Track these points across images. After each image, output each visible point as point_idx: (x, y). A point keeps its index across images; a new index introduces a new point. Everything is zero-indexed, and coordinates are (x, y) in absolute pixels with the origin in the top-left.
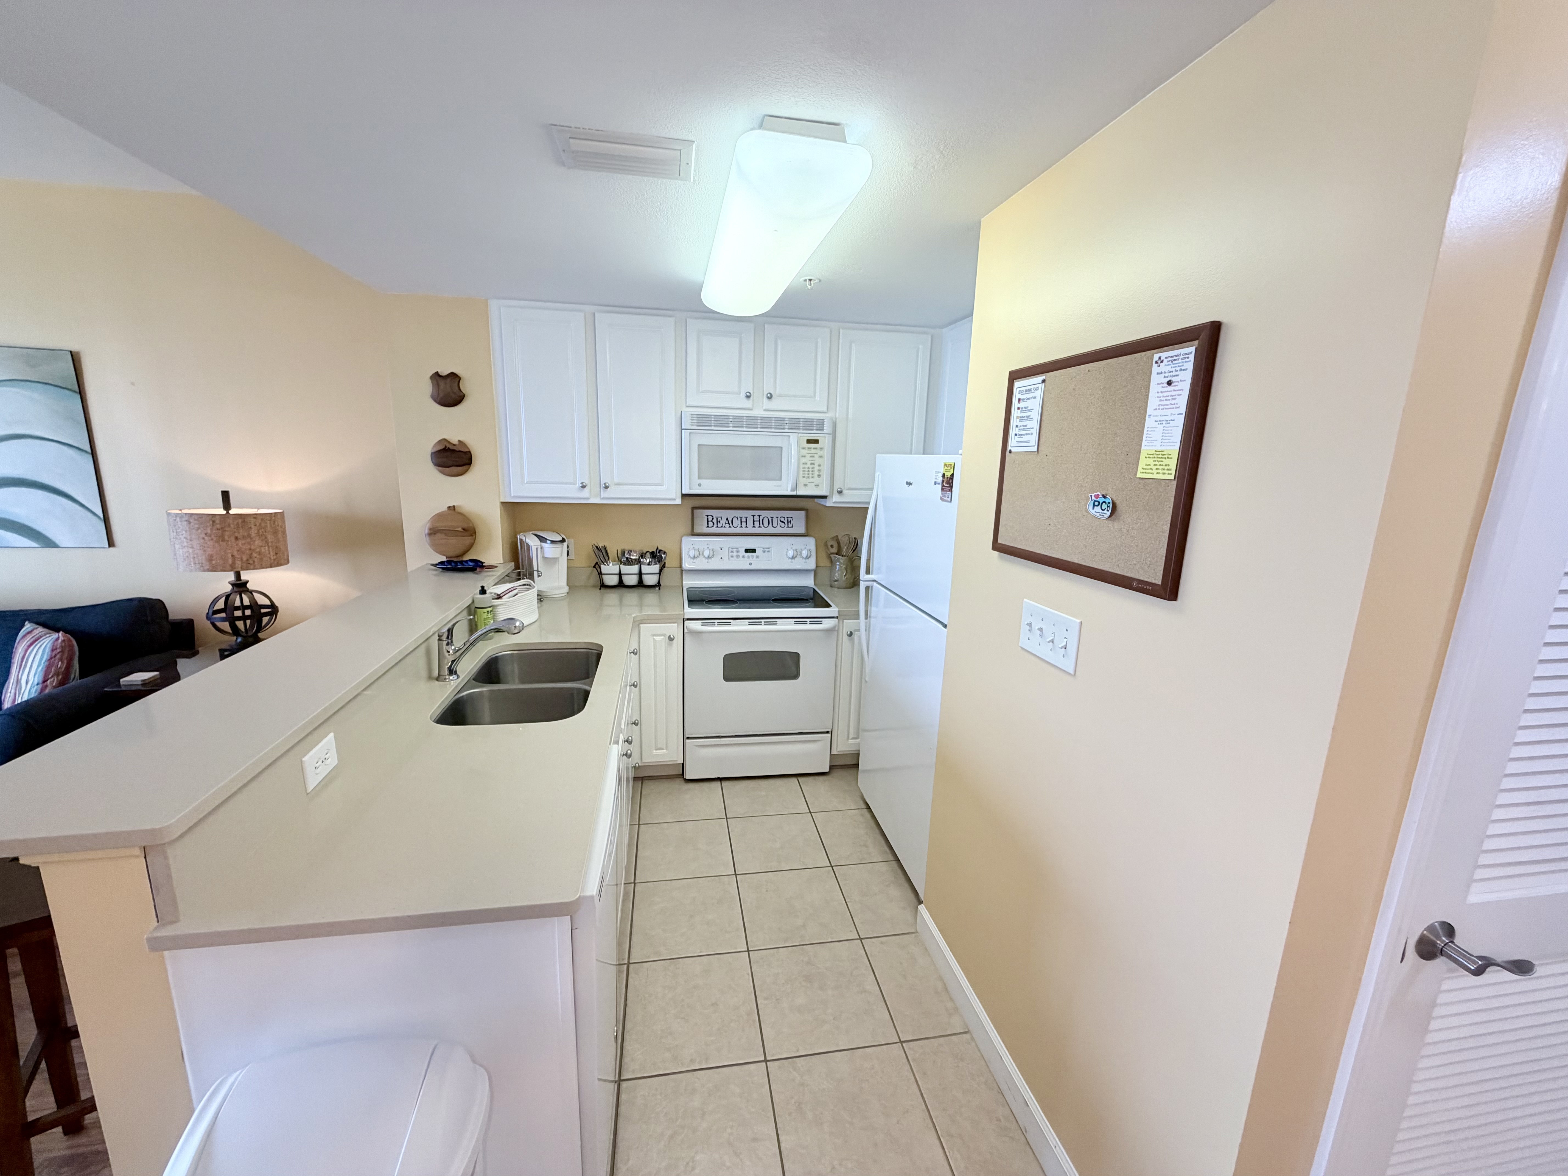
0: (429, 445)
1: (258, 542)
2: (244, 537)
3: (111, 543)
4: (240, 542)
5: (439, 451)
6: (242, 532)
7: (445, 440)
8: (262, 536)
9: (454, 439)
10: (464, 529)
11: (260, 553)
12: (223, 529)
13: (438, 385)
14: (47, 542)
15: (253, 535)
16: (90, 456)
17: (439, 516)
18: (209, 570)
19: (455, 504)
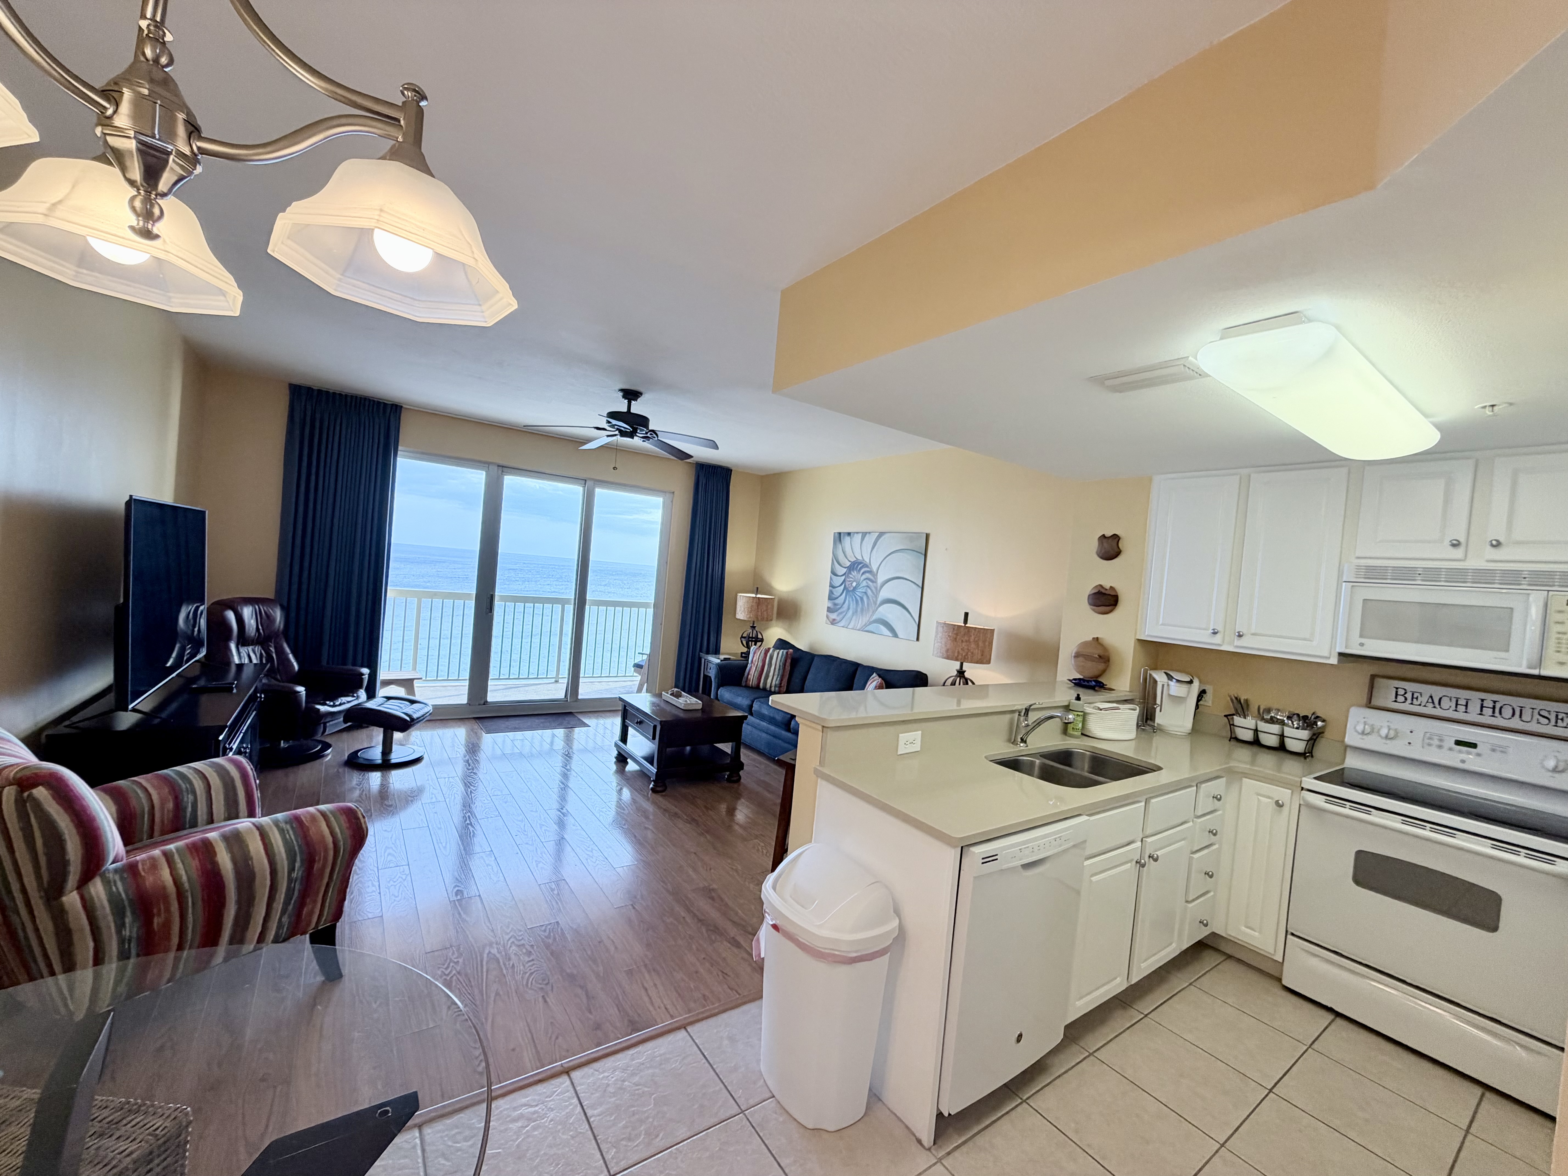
0: (1089, 588)
1: (973, 646)
2: (966, 641)
3: (918, 639)
4: (964, 644)
5: (1095, 594)
6: (966, 638)
7: (1101, 586)
8: (976, 642)
9: (1107, 585)
10: (1100, 656)
11: (972, 653)
12: (957, 634)
13: (1102, 543)
14: (895, 635)
15: (971, 640)
16: (920, 589)
17: (1085, 644)
18: (945, 658)
19: (1099, 636)
